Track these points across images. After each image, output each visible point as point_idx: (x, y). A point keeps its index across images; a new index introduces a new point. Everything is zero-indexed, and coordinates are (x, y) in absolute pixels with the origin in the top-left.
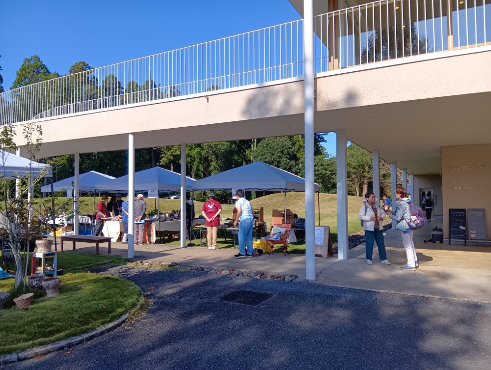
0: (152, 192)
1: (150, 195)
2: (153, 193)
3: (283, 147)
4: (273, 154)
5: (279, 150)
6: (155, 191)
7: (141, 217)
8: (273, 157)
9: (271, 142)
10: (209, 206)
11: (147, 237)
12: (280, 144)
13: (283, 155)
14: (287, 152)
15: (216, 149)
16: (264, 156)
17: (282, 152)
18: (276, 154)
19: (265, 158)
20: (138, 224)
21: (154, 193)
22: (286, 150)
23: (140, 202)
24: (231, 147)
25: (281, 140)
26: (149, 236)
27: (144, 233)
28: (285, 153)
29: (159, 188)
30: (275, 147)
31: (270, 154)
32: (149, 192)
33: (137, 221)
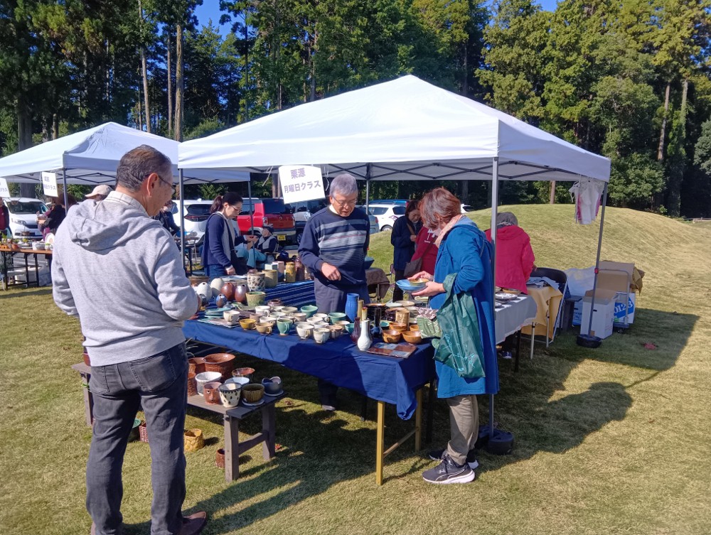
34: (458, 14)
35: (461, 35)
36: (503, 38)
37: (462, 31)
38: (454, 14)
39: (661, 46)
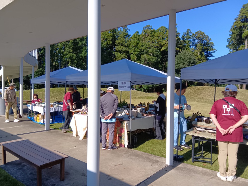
0: (122, 83)
1: (121, 87)
2: (124, 85)
3: (190, 59)
4: (184, 63)
5: (188, 61)
6: (126, 82)
7: (111, 115)
8: (184, 65)
9: (183, 56)
10: (225, 107)
11: (117, 139)
12: (189, 57)
13: (190, 64)
14: (193, 62)
15: (149, 61)
16: (178, 65)
17: (190, 62)
18: (186, 63)
19: (179, 66)
20: (107, 123)
21: (126, 85)
22: (192, 61)
23: (111, 96)
24: (157, 60)
25: (189, 55)
26: (120, 137)
27: (114, 134)
28: (191, 63)
29: (131, 79)
30: (185, 59)
31: (182, 64)
32: (120, 84)
33: (106, 120)
34: (109, 37)
35: (110, 42)
36: (120, 43)
37: (110, 41)
38: (108, 37)
39: (163, 45)
